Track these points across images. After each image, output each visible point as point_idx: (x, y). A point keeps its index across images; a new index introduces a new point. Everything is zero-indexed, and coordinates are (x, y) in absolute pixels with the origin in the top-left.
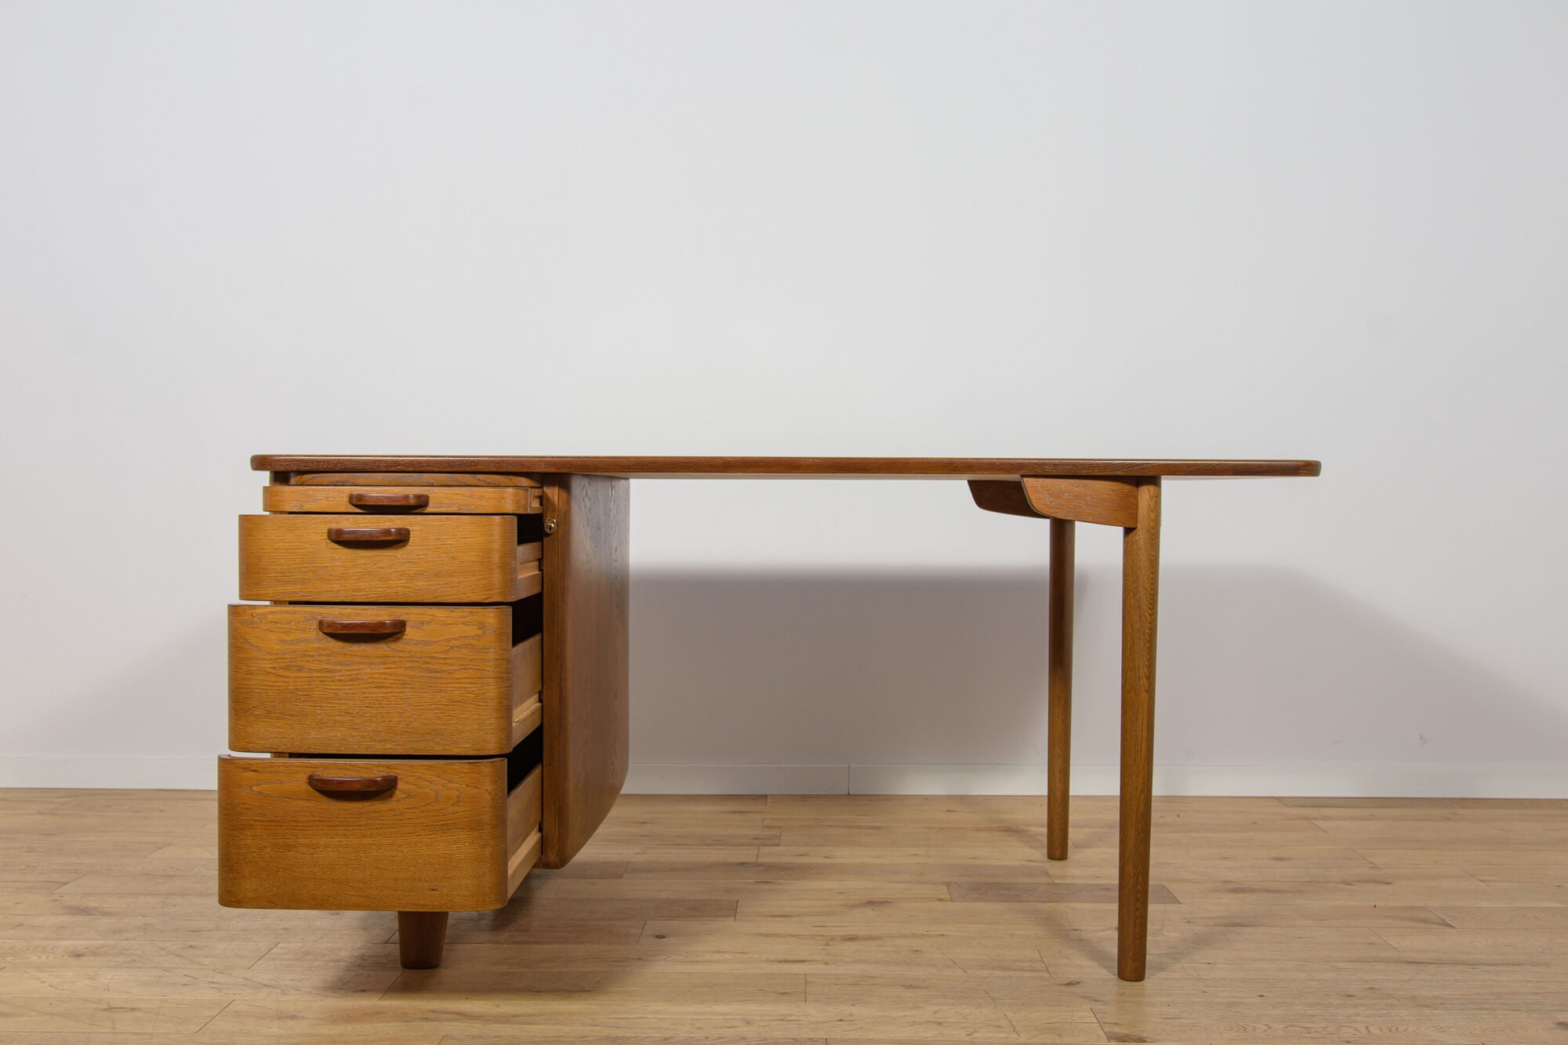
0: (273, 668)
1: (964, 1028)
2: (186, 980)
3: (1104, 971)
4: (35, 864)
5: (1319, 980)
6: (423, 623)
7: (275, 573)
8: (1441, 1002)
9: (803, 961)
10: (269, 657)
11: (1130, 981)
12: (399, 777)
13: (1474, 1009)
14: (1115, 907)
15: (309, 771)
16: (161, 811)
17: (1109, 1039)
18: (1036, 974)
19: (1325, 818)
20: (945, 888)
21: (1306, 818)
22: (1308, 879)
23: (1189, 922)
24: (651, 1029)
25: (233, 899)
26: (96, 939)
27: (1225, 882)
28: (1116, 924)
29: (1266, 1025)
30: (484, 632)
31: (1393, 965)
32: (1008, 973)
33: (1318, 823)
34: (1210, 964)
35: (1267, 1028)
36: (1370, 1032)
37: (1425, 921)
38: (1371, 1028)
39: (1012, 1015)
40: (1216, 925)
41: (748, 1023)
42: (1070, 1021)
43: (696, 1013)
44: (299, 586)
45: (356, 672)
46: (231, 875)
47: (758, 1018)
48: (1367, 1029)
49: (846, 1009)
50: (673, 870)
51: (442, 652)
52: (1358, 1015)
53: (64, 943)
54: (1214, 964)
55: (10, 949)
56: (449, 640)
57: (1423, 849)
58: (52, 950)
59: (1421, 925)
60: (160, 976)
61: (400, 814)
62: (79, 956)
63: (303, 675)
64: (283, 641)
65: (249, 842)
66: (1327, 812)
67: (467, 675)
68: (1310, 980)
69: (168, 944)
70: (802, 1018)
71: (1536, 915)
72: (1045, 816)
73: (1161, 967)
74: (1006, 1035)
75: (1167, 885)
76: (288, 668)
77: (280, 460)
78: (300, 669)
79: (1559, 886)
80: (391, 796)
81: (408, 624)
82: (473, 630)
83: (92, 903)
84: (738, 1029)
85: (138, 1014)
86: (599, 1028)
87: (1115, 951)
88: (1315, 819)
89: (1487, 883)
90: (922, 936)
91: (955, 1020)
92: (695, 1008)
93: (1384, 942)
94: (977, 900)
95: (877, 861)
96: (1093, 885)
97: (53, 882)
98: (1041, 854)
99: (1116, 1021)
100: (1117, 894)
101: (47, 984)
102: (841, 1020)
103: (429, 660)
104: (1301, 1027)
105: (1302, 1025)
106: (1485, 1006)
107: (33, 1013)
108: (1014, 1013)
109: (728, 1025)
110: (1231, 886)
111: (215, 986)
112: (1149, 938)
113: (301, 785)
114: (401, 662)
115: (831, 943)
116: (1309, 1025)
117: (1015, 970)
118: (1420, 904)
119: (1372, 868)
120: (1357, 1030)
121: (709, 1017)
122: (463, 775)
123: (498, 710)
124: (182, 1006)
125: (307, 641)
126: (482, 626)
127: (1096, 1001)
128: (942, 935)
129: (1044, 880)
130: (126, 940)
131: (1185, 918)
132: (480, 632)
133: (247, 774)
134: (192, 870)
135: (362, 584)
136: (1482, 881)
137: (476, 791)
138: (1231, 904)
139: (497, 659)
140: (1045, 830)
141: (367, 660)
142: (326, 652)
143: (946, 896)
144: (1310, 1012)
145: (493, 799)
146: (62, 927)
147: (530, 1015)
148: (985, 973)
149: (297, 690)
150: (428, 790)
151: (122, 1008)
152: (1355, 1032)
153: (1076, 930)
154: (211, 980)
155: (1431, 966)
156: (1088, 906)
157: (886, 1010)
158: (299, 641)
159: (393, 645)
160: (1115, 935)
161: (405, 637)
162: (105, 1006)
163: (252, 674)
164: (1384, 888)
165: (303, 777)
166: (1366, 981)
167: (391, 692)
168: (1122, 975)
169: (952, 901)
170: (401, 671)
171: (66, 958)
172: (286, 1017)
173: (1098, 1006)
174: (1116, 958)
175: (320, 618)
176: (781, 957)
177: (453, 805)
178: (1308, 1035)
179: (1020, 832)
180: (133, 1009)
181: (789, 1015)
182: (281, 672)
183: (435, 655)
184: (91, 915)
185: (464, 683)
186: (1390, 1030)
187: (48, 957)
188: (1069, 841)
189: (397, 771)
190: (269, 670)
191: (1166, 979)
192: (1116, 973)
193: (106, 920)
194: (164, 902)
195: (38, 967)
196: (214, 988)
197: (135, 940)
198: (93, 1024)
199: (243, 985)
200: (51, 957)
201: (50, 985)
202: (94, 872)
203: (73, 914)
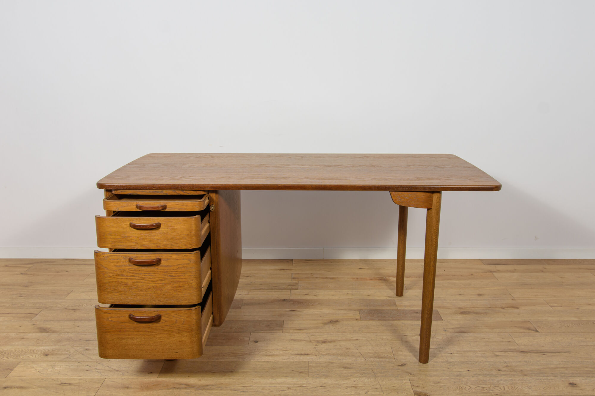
0: (113, 275)
1: (364, 389)
2: (87, 368)
3: (414, 358)
4: (24, 304)
5: (489, 362)
6: (168, 259)
7: (111, 238)
8: (531, 373)
9: (307, 354)
10: (111, 271)
11: (423, 363)
12: (162, 315)
13: (542, 377)
14: (419, 322)
15: (129, 313)
17: (415, 394)
18: (390, 360)
19: (498, 271)
20: (358, 312)
21: (491, 272)
22: (489, 306)
23: (445, 331)
24: (255, 392)
25: (105, 356)
26: (52, 346)
27: (459, 308)
28: (419, 332)
29: (469, 386)
30: (190, 262)
31: (516, 353)
32: (381, 360)
33: (495, 274)
34: (451, 353)
35: (469, 388)
36: (505, 389)
37: (529, 329)
38: (505, 387)
39: (381, 382)
40: (455, 332)
41: (289, 388)
42: (401, 385)
43: (271, 383)
44: (120, 243)
45: (143, 277)
46: (103, 348)
47: (292, 386)
48: (504, 388)
49: (324, 380)
50: (259, 304)
51: (175, 269)
52: (501, 380)
53: (40, 348)
54: (453, 354)
55: (21, 351)
56: (178, 265)
57: (532, 289)
58: (37, 352)
59: (527, 331)
60: (78, 366)
61: (163, 327)
62: (47, 355)
63: (124, 277)
64: (116, 266)
65: (109, 337)
66: (499, 267)
67: (184, 277)
68: (486, 362)
69: (78, 348)
70: (308, 385)
71: (568, 325)
72: (395, 271)
73: (434, 356)
74: (378, 393)
75: (438, 310)
76: (118, 275)
77: (108, 186)
78: (123, 276)
79: (578, 309)
80: (159, 321)
81: (162, 260)
82: (186, 262)
83: (47, 325)
84: (285, 391)
85: (72, 387)
86: (236, 392)
87: (418, 347)
88: (494, 272)
89: (553, 307)
90: (350, 340)
91: (361, 385)
92: (269, 381)
93: (514, 341)
94: (370, 319)
95: (334, 298)
96: (412, 310)
97: (32, 314)
98: (393, 293)
99: (418, 385)
100: (420, 315)
101: (37, 370)
102: (321, 386)
103: (170, 272)
104: (481, 387)
105: (482, 386)
106: (546, 375)
107: (35, 387)
108: (382, 381)
109: (282, 389)
110: (462, 310)
111: (98, 371)
112: (431, 340)
113: (126, 317)
114: (160, 273)
115: (318, 344)
116: (484, 386)
117: (383, 358)
118: (528, 319)
119: (513, 299)
120: (500, 388)
121: (275, 385)
122: (185, 314)
123: (197, 288)
124: (87, 382)
125: (125, 266)
126: (189, 260)
127: (411, 374)
128: (357, 339)
129: (394, 308)
130: (63, 346)
131: (444, 329)
132: (189, 262)
133: (106, 314)
135: (143, 243)
136: (551, 306)
137: (190, 319)
138: (460, 320)
139: (195, 271)
140: (395, 279)
141: (147, 272)
142: (132, 270)
143: (358, 318)
144: (485, 379)
145: (196, 321)
146: (38, 339)
147: (212, 385)
148: (372, 359)
149: (122, 283)
150: (172, 319)
151: (66, 383)
152: (500, 390)
153: (405, 336)
154: (96, 367)
155: (529, 353)
156: (409, 322)
157: (337, 381)
158: (121, 266)
159: (157, 267)
160: (418, 338)
161: (161, 264)
162: (59, 383)
163: (105, 277)
164: (516, 311)
165: (127, 316)
166: (505, 362)
167: (157, 284)
168: (420, 361)
169: (361, 320)
170: (160, 276)
171: (42, 356)
172: (125, 388)
173: (412, 377)
174: (419, 350)
175: (129, 258)
176: (300, 353)
177: (182, 324)
178: (483, 391)
179: (386, 280)
180: (70, 384)
181: (303, 384)
182: (116, 277)
183: (173, 270)
184: (48, 332)
185: (184, 280)
186: (512, 389)
187: (36, 356)
188: (404, 285)
189: (161, 313)
190: (111, 276)
191: (436, 362)
192: (418, 359)
193: (54, 335)
194: (74, 324)
195: (33, 362)
196: (97, 372)
197: (66, 346)
198: (57, 393)
199: (108, 370)
200: (37, 356)
201: (39, 372)
202: (46, 308)
203: (41, 332)
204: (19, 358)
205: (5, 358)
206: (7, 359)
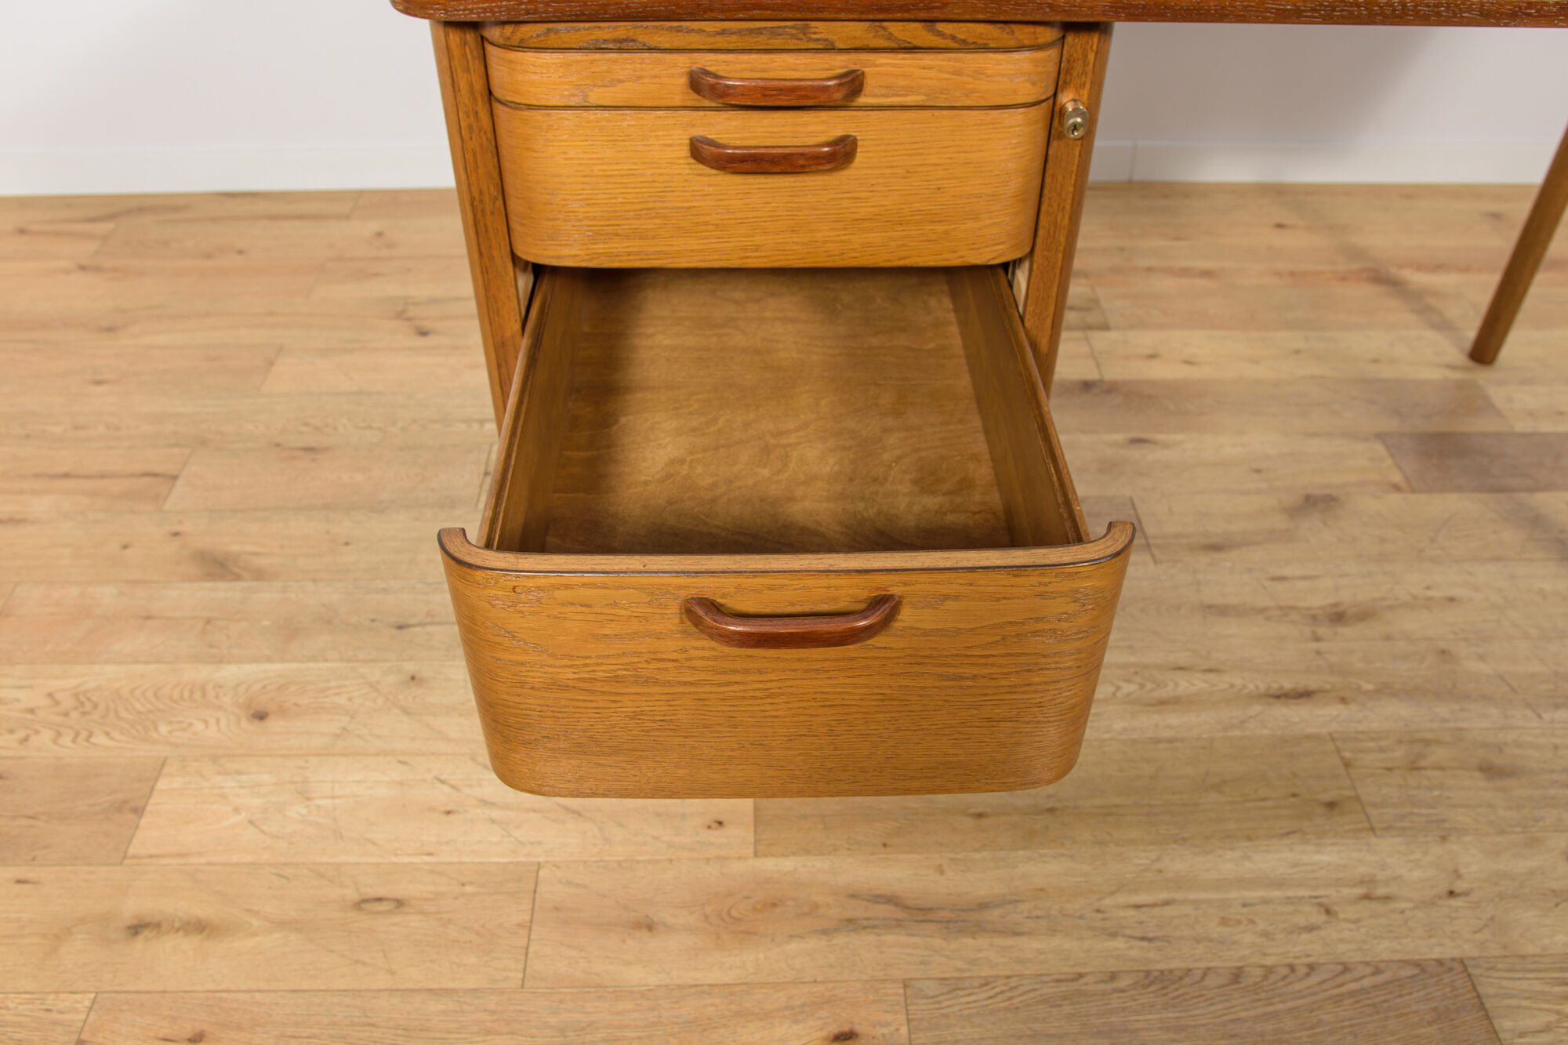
2: (444, 796)
4: (116, 422)
16: (240, 252)
26: (269, 660)
43: (1240, 883)
47: (1335, 895)
49: (1443, 855)
53: (230, 672)
55: (156, 696)
58: (217, 697)
60: (401, 784)
62: (261, 716)
69: (377, 674)
70: (1396, 890)
83: (227, 540)
84: (1322, 935)
85: (414, 922)
92: (1228, 865)
94: (1444, 488)
97: (155, 475)
101: (244, 815)
102: (1454, 897)
109: (1304, 923)
111: (495, 813)
124: (469, 889)
129: (1497, 425)
130: (315, 659)
134: (335, 428)
146: (208, 621)
151: (380, 899)
154: (479, 793)
162: (352, 895)
169: (1415, 492)
171: (244, 723)
172: (638, 926)
176: (1274, 684)
179: (1396, 284)
180: (399, 904)
181: (1374, 881)
184: (238, 578)
187: (219, 723)
193: (264, 596)
194: (328, 532)
195: (215, 759)
196: (493, 821)
197: (326, 660)
198: (357, 962)
199: (535, 811)
200: (223, 722)
201: (251, 822)
202: (203, 442)
203: (211, 576)
204: (155, 735)
205: (100, 739)
206: (108, 743)
